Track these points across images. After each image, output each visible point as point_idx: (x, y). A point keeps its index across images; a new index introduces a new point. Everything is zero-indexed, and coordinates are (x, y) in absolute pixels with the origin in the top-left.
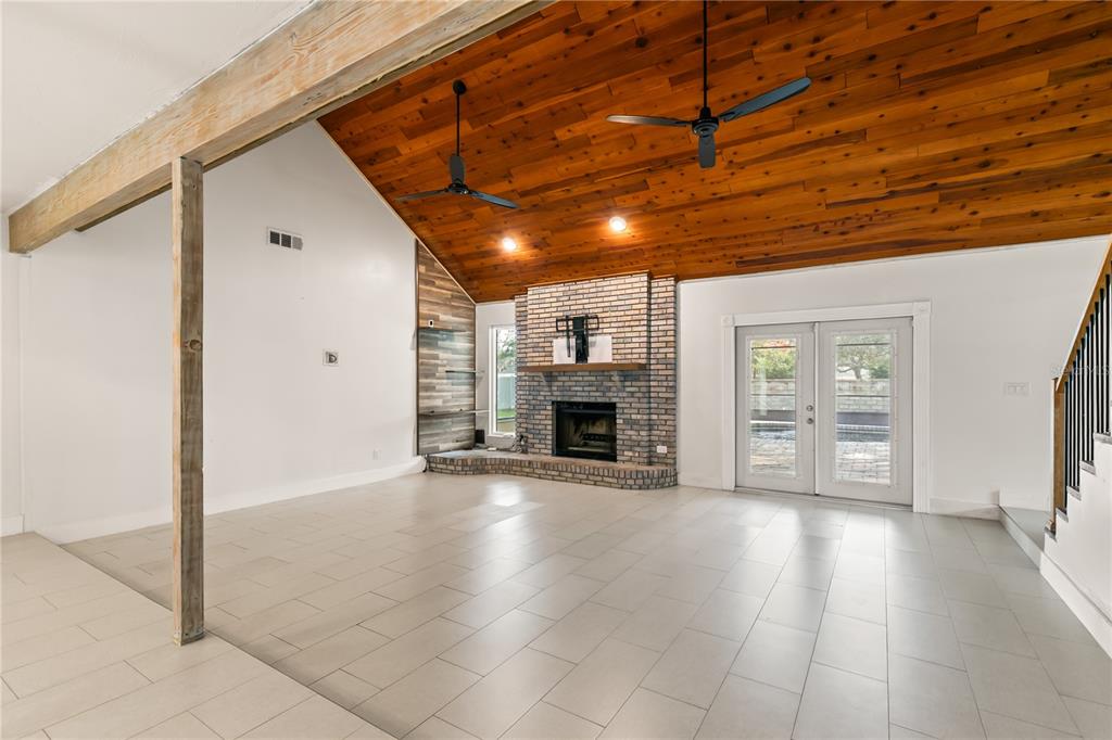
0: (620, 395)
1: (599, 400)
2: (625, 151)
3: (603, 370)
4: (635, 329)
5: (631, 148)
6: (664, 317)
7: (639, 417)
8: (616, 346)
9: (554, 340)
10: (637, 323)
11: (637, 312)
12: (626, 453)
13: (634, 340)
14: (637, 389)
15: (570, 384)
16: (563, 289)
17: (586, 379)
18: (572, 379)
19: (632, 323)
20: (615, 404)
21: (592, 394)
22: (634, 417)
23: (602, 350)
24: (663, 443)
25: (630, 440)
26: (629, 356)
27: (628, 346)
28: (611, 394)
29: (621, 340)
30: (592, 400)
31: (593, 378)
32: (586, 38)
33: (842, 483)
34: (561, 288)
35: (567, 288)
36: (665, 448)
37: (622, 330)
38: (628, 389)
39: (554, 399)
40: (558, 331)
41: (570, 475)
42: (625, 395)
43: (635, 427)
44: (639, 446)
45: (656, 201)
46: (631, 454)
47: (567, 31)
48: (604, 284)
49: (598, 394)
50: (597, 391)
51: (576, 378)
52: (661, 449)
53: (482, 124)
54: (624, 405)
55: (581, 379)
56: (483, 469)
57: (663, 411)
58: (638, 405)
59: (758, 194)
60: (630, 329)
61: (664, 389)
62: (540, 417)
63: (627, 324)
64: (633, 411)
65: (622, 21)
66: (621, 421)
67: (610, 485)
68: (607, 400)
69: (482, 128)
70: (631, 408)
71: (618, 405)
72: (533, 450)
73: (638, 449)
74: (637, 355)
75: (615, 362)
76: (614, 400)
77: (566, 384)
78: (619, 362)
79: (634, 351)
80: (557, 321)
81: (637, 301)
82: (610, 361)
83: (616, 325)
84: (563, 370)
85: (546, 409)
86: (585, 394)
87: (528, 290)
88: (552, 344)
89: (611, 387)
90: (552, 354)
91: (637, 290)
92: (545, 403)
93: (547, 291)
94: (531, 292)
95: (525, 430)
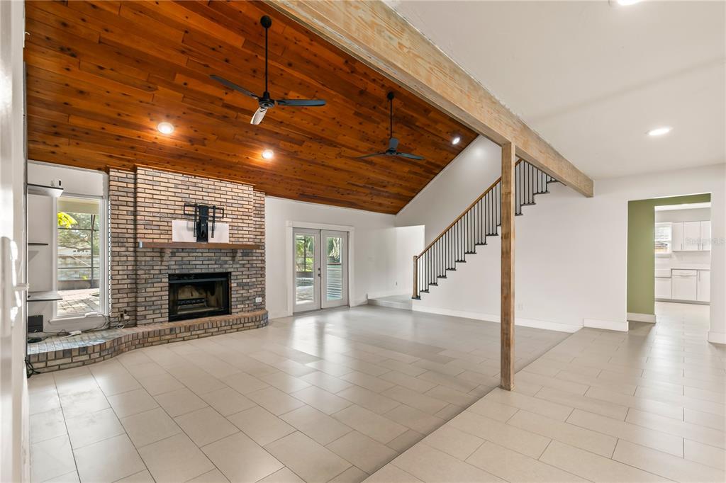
0: (235, 266)
1: (217, 271)
2: (312, 124)
3: (219, 248)
4: (245, 221)
5: (315, 124)
6: (259, 216)
7: (248, 280)
8: (232, 232)
9: (173, 221)
10: (247, 218)
11: (247, 210)
12: (239, 306)
13: (244, 229)
14: (247, 262)
15: (189, 258)
16: (182, 178)
17: (205, 254)
18: (191, 254)
19: (243, 217)
20: (230, 273)
21: (210, 266)
22: (244, 281)
23: (221, 233)
24: (259, 296)
25: (242, 297)
26: (241, 240)
27: (240, 232)
28: (227, 266)
29: (236, 228)
30: (212, 271)
31: (213, 254)
32: (350, 71)
33: (329, 301)
34: (180, 177)
35: (187, 179)
36: (261, 298)
37: (236, 221)
38: (241, 262)
39: (170, 272)
40: (185, 214)
41: (216, 329)
42: (238, 266)
43: (245, 287)
44: (248, 299)
45: (299, 153)
46: (242, 306)
47: (346, 62)
48: (221, 184)
49: (216, 266)
50: (215, 264)
51: (195, 254)
52: (259, 300)
53: (253, 51)
54: (237, 273)
55: (200, 254)
56: (119, 349)
57: (260, 276)
58: (248, 273)
59: (336, 169)
60: (241, 221)
61: (260, 262)
62: (153, 289)
63: (239, 217)
64: (244, 277)
65: (365, 80)
66: (235, 285)
67: (249, 328)
68: (224, 271)
69: (249, 52)
70: (243, 275)
71: (233, 274)
72: (144, 322)
73: (247, 302)
74: (247, 238)
75: (231, 243)
76: (229, 270)
77: (185, 259)
78: (234, 243)
79: (245, 236)
80: (185, 205)
81: (247, 203)
82: (227, 241)
83: (231, 216)
84: (183, 247)
85: (161, 282)
86: (204, 267)
87: (134, 170)
88: (169, 224)
89: (227, 261)
90: (169, 233)
91: (247, 196)
92: (161, 276)
93: (162, 175)
94: (143, 172)
95: (126, 305)
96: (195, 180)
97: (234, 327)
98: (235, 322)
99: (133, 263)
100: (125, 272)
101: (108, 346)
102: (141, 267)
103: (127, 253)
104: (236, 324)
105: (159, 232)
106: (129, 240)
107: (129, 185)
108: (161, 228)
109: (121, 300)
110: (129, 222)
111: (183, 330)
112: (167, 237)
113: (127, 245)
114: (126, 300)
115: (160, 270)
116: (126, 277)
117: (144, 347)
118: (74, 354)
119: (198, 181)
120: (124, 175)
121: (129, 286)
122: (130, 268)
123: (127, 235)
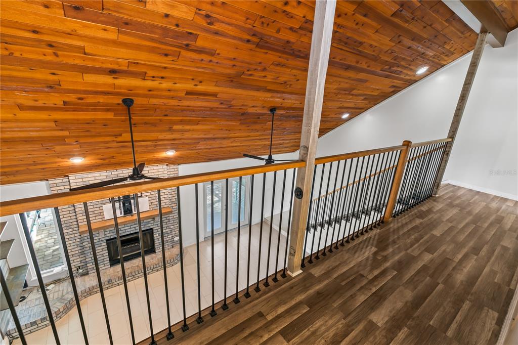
0: (154, 224)
8: (152, 201)
14: (165, 219)
20: (153, 229)
21: (136, 228)
24: (177, 236)
28: (150, 225)
29: (154, 198)
39: (107, 238)
43: (165, 235)
54: (158, 228)
57: (176, 223)
66: (157, 235)
68: (148, 228)
71: (155, 228)
72: (93, 271)
76: (152, 227)
82: (148, 209)
85: (101, 246)
86: (132, 229)
87: (68, 176)
88: (101, 208)
89: (149, 222)
90: (102, 214)
91: (162, 173)
92: (100, 242)
93: (90, 176)
94: (74, 178)
95: (79, 262)
96: (117, 173)
97: (154, 269)
98: (155, 266)
99: (79, 237)
100: (75, 244)
101: (61, 310)
102: (85, 240)
103: (74, 232)
104: (156, 268)
105: (94, 215)
106: (73, 223)
107: (66, 187)
108: (95, 212)
109: (75, 261)
110: (71, 212)
111: (117, 280)
112: (101, 217)
113: (73, 227)
114: (79, 260)
115: (99, 239)
116: (76, 246)
117: (91, 295)
118: (38, 323)
119: (120, 172)
120: (61, 181)
121: (80, 251)
122: (78, 240)
123: (71, 221)
